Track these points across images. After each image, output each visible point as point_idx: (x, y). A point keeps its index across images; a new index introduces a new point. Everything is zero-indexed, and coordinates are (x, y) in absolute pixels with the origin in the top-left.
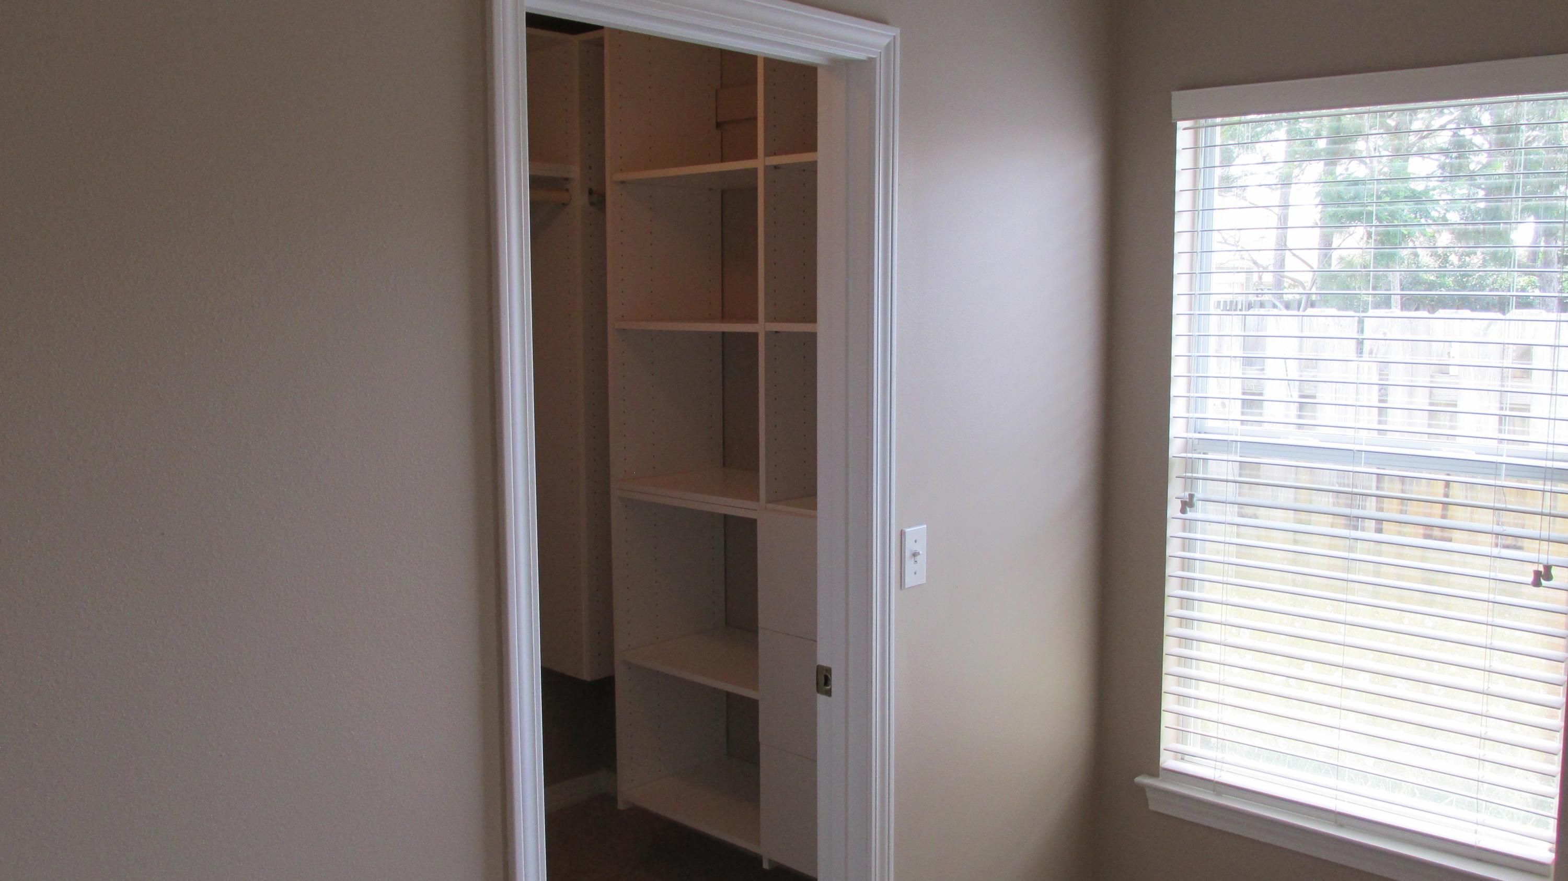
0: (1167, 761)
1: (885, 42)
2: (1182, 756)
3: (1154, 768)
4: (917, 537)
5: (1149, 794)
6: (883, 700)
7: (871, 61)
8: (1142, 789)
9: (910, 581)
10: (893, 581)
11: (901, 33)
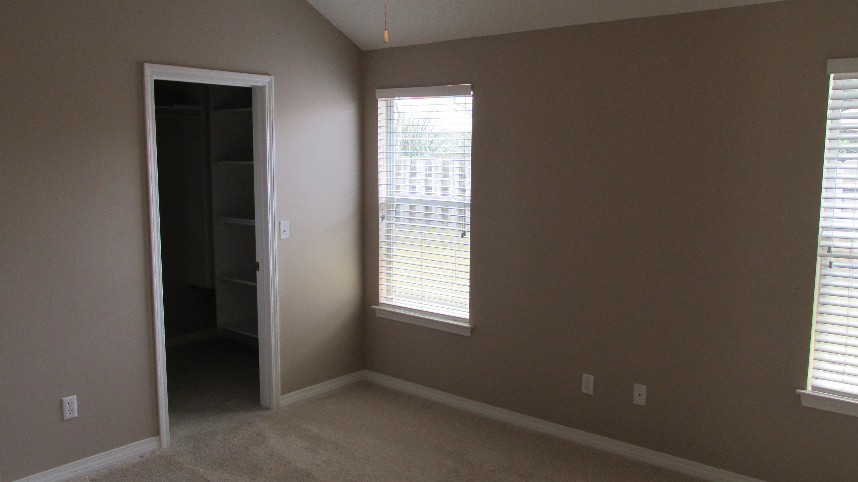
0: (382, 300)
1: (268, 80)
2: (388, 299)
3: (377, 303)
4: (286, 225)
5: (376, 311)
6: (273, 258)
7: (264, 86)
8: (374, 309)
9: (283, 237)
10: (276, 236)
11: (274, 78)
